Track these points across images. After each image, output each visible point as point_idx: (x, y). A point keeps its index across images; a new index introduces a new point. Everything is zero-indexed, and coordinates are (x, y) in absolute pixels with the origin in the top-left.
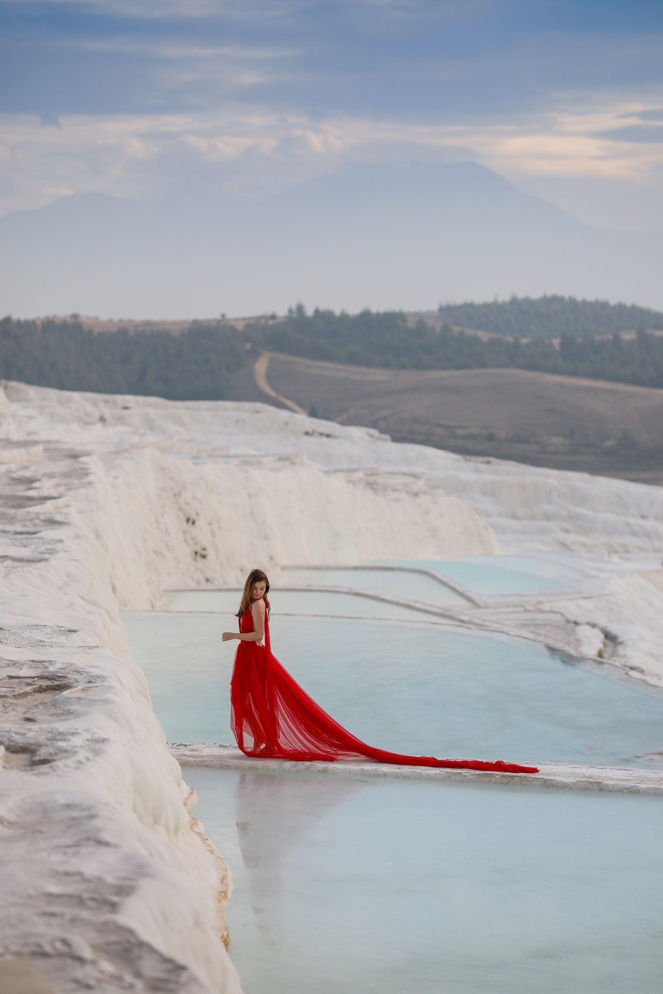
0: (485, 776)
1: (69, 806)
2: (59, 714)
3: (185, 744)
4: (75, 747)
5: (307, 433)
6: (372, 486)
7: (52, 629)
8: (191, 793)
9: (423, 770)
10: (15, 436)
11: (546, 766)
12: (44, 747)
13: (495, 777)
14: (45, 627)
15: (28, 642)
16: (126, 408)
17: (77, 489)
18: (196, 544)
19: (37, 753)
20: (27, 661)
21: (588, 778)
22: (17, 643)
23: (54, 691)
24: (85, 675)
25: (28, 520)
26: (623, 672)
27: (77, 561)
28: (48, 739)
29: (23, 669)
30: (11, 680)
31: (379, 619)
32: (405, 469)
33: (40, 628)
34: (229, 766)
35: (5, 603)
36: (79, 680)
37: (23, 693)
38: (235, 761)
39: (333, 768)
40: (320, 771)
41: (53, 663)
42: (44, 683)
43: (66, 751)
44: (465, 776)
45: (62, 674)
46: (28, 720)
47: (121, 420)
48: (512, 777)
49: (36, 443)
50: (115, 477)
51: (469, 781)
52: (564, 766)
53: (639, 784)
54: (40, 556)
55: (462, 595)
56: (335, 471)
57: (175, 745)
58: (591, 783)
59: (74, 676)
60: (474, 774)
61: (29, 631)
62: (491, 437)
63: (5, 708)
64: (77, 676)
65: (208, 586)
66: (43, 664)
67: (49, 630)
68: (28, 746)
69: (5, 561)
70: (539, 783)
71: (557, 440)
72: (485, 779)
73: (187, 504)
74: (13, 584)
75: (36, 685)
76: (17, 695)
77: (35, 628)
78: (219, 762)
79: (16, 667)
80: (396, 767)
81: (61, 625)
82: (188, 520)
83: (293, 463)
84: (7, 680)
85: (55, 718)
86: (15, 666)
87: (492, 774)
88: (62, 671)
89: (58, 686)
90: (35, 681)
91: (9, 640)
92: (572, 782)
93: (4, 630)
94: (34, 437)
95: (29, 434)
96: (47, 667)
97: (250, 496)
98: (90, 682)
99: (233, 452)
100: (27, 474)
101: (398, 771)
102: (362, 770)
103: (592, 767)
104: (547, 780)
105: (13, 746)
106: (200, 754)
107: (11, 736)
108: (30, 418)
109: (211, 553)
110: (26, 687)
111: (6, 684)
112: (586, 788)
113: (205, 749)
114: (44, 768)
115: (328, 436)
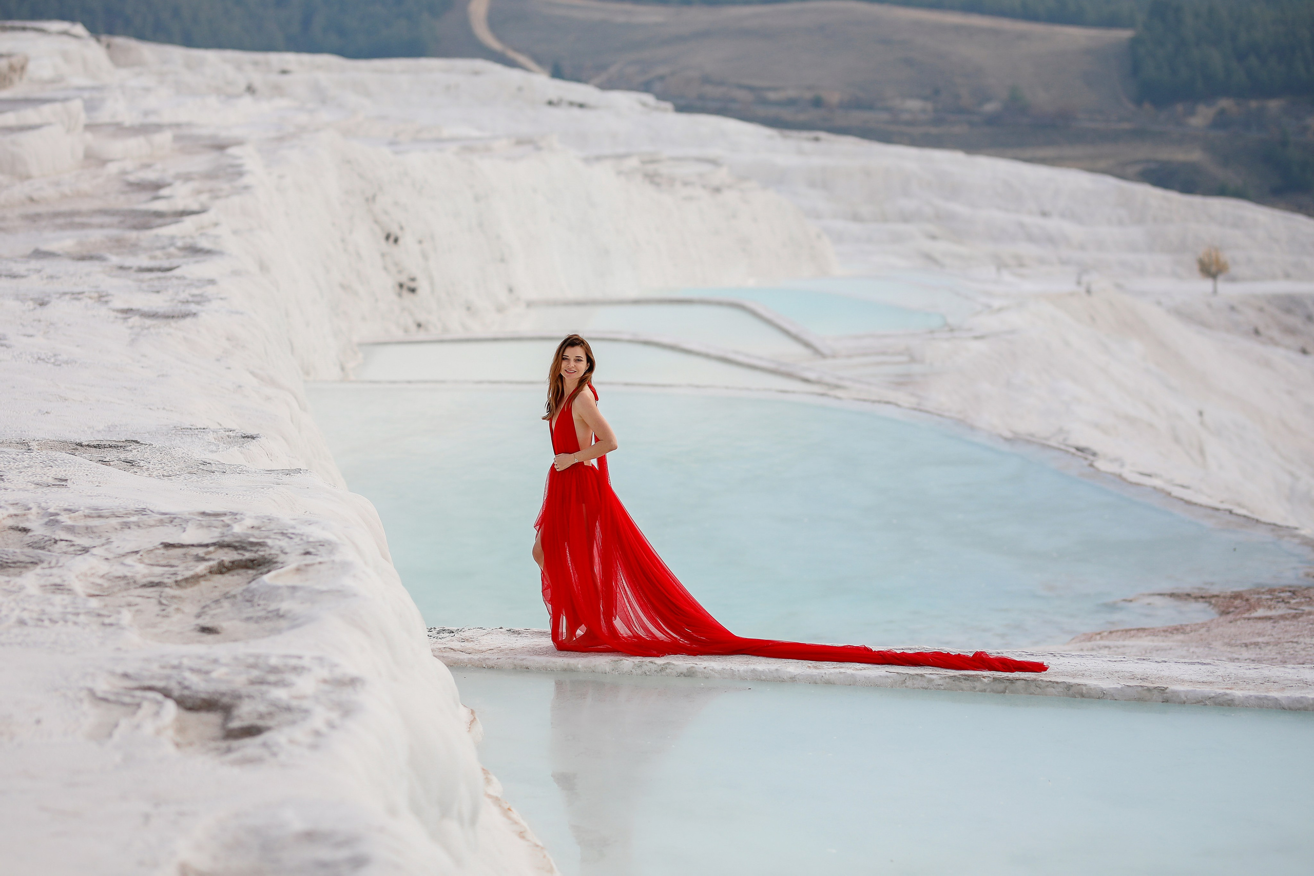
0: (965, 679)
1: (310, 836)
2: (260, 618)
3: (451, 628)
4: (303, 697)
5: (550, 103)
6: (652, 178)
7: (215, 434)
8: (472, 722)
9: (857, 669)
10: (129, 118)
11: (1064, 658)
12: (247, 701)
13: (981, 681)
14: (204, 430)
15: (184, 466)
16: (284, 72)
17: (227, 196)
18: (400, 272)
19: (236, 712)
20: (193, 514)
21: (1141, 681)
22: (166, 468)
23: (244, 570)
24: (297, 540)
25: (158, 248)
26: (1085, 463)
27: (242, 314)
28: (252, 683)
29: (188, 529)
30: (168, 550)
31: (698, 387)
32: (694, 152)
33: (197, 432)
34: (527, 668)
35: (135, 389)
36: (287, 550)
37: (193, 577)
38: (537, 658)
39: (705, 668)
40: (681, 673)
41: (238, 517)
42: (228, 556)
43: (289, 709)
44: (931, 680)
45: (256, 538)
46: (206, 630)
47: (278, 91)
48: (1012, 681)
49: (158, 128)
50: (281, 177)
51: (938, 687)
52: (1095, 658)
53: (1230, 689)
54: (184, 308)
55: (796, 338)
56: (599, 158)
57: (434, 632)
58: (1149, 690)
59: (277, 542)
60: (946, 676)
61: (180, 439)
62: (817, 103)
63: (164, 607)
64: (284, 543)
65: (421, 335)
66: (222, 521)
67: (211, 437)
68: (216, 697)
69: (129, 318)
70: (1058, 690)
71: (914, 104)
72: (965, 685)
73: (386, 213)
74: (144, 356)
75: (214, 560)
76: (181, 581)
77: (188, 433)
78: (510, 661)
79: (176, 526)
80: (810, 665)
81: (230, 428)
82: (388, 237)
83: (538, 149)
84: (162, 551)
85: (253, 626)
86: (173, 523)
87: (976, 675)
88: (256, 532)
89: (252, 561)
90: (210, 553)
91: (151, 463)
92: (1116, 688)
93: (142, 444)
94: (153, 119)
95: (146, 114)
96: (228, 526)
97: (477, 199)
98: (308, 553)
99: (446, 133)
100: (151, 175)
101: (815, 672)
102: (754, 671)
103: (1144, 659)
104: (1072, 686)
105: (190, 697)
106: (477, 647)
107: (185, 679)
108: (147, 90)
109: (423, 285)
110: (196, 564)
111: (159, 560)
112: (1140, 699)
113: (484, 637)
114: (250, 746)
115: (581, 106)
